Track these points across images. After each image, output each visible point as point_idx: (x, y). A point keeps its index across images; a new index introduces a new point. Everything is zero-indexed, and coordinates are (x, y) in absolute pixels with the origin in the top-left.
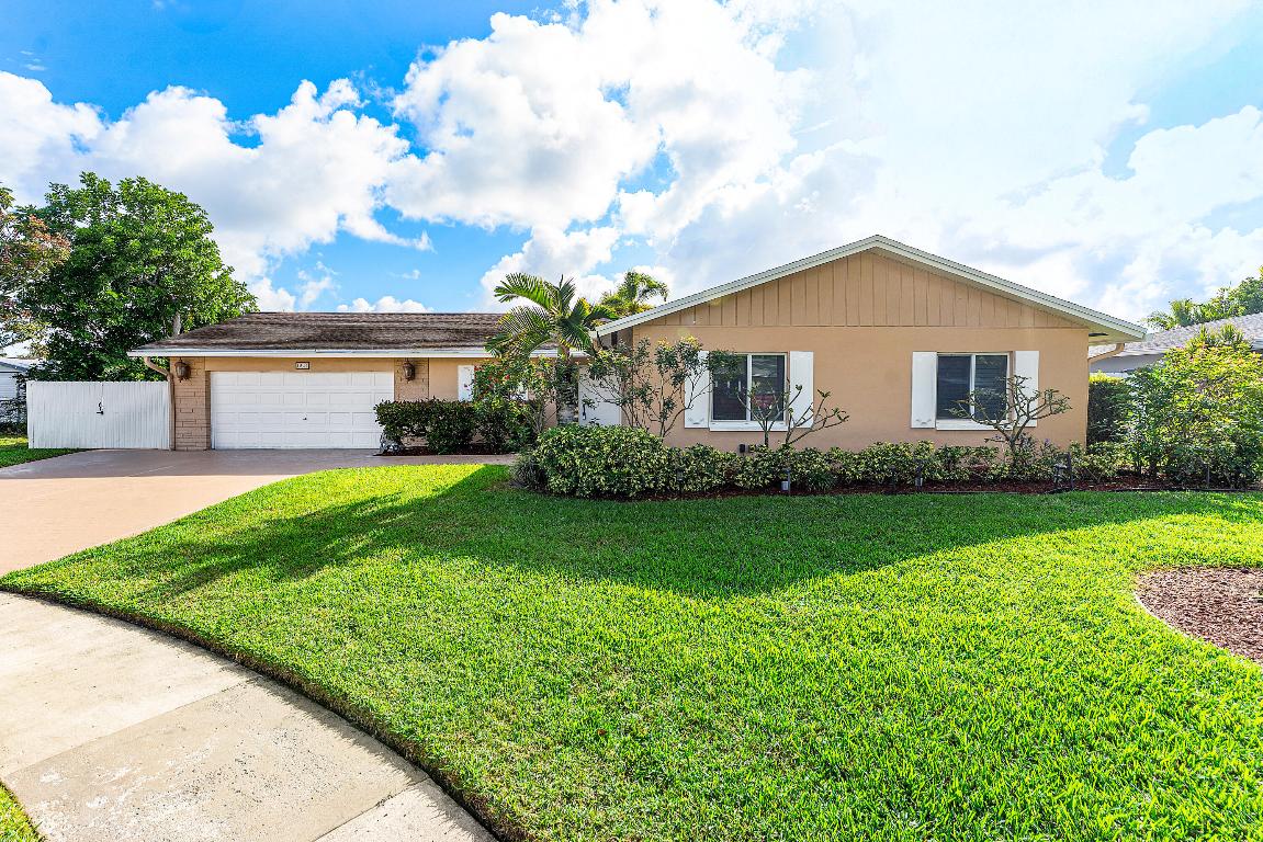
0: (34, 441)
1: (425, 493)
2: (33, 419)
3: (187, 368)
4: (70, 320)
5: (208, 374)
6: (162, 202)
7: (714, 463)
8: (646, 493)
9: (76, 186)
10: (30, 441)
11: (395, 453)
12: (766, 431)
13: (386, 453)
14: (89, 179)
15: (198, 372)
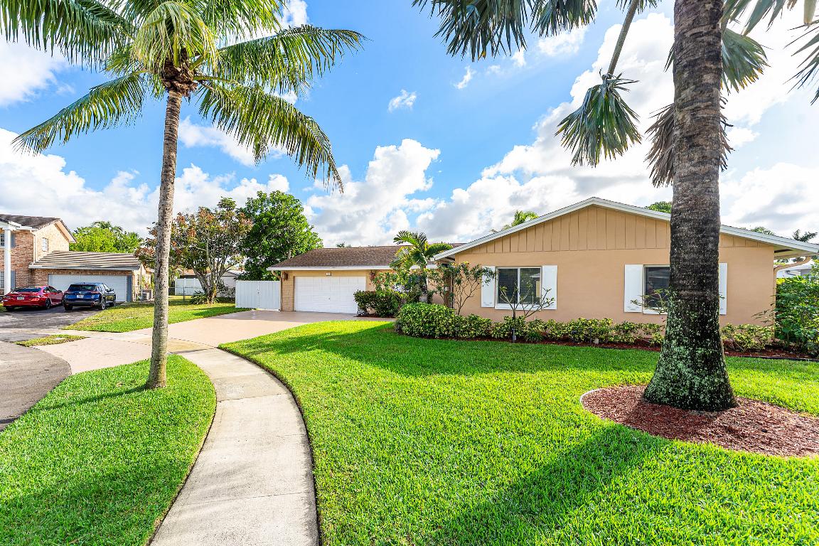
0: (237, 305)
1: (353, 331)
2: (237, 295)
3: (286, 275)
4: (252, 254)
5: (294, 277)
6: (284, 200)
7: (479, 324)
8: (443, 336)
9: (256, 197)
10: (236, 305)
11: (363, 316)
12: (514, 310)
13: (359, 316)
14: (260, 194)
15: (291, 277)
